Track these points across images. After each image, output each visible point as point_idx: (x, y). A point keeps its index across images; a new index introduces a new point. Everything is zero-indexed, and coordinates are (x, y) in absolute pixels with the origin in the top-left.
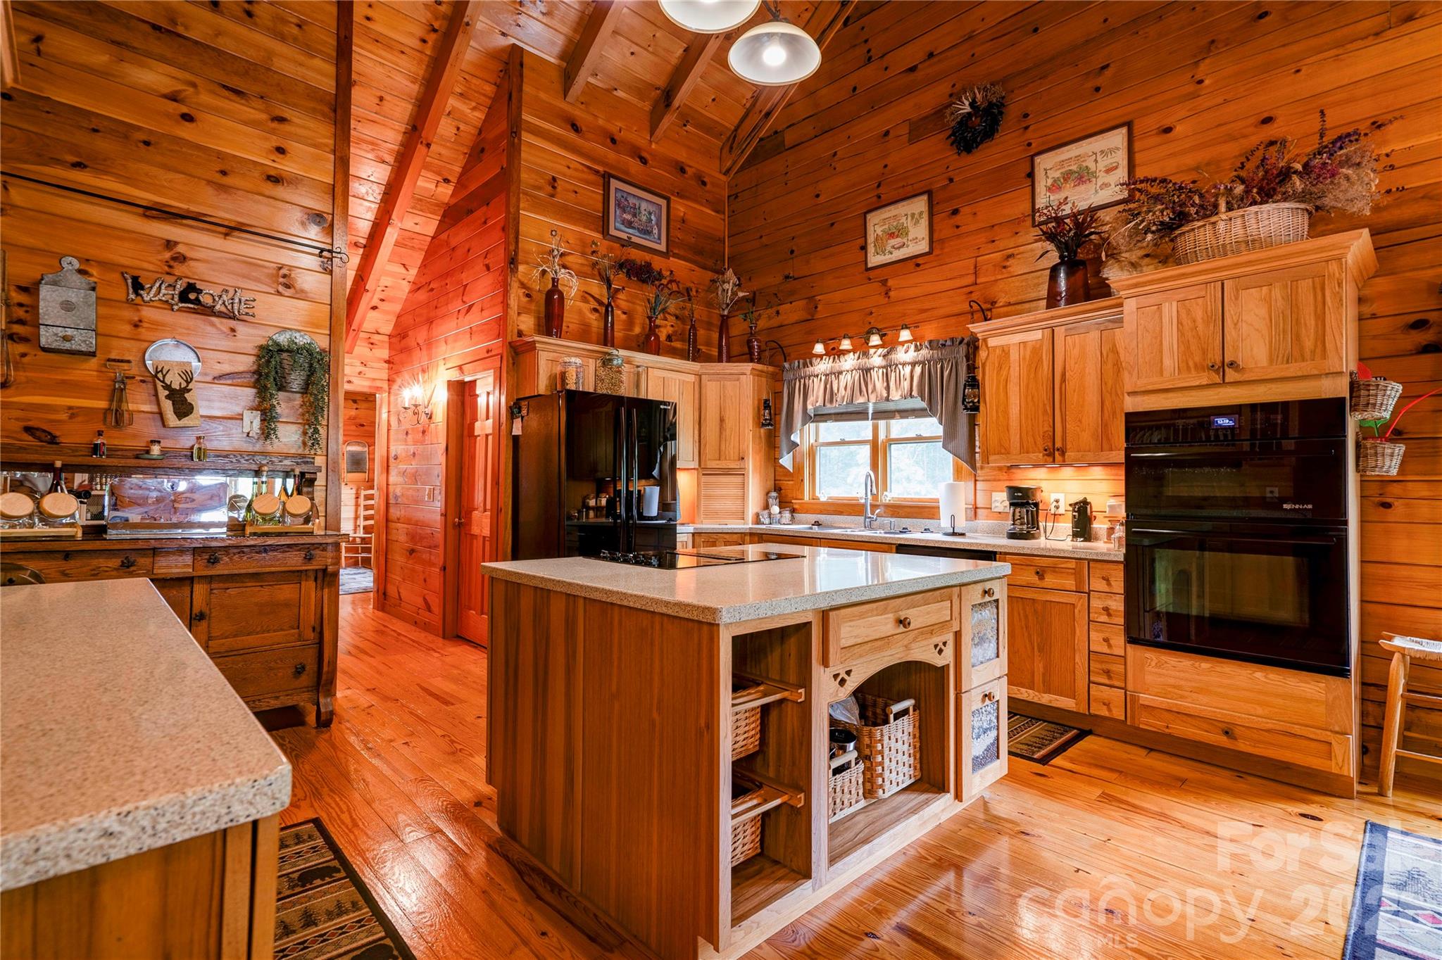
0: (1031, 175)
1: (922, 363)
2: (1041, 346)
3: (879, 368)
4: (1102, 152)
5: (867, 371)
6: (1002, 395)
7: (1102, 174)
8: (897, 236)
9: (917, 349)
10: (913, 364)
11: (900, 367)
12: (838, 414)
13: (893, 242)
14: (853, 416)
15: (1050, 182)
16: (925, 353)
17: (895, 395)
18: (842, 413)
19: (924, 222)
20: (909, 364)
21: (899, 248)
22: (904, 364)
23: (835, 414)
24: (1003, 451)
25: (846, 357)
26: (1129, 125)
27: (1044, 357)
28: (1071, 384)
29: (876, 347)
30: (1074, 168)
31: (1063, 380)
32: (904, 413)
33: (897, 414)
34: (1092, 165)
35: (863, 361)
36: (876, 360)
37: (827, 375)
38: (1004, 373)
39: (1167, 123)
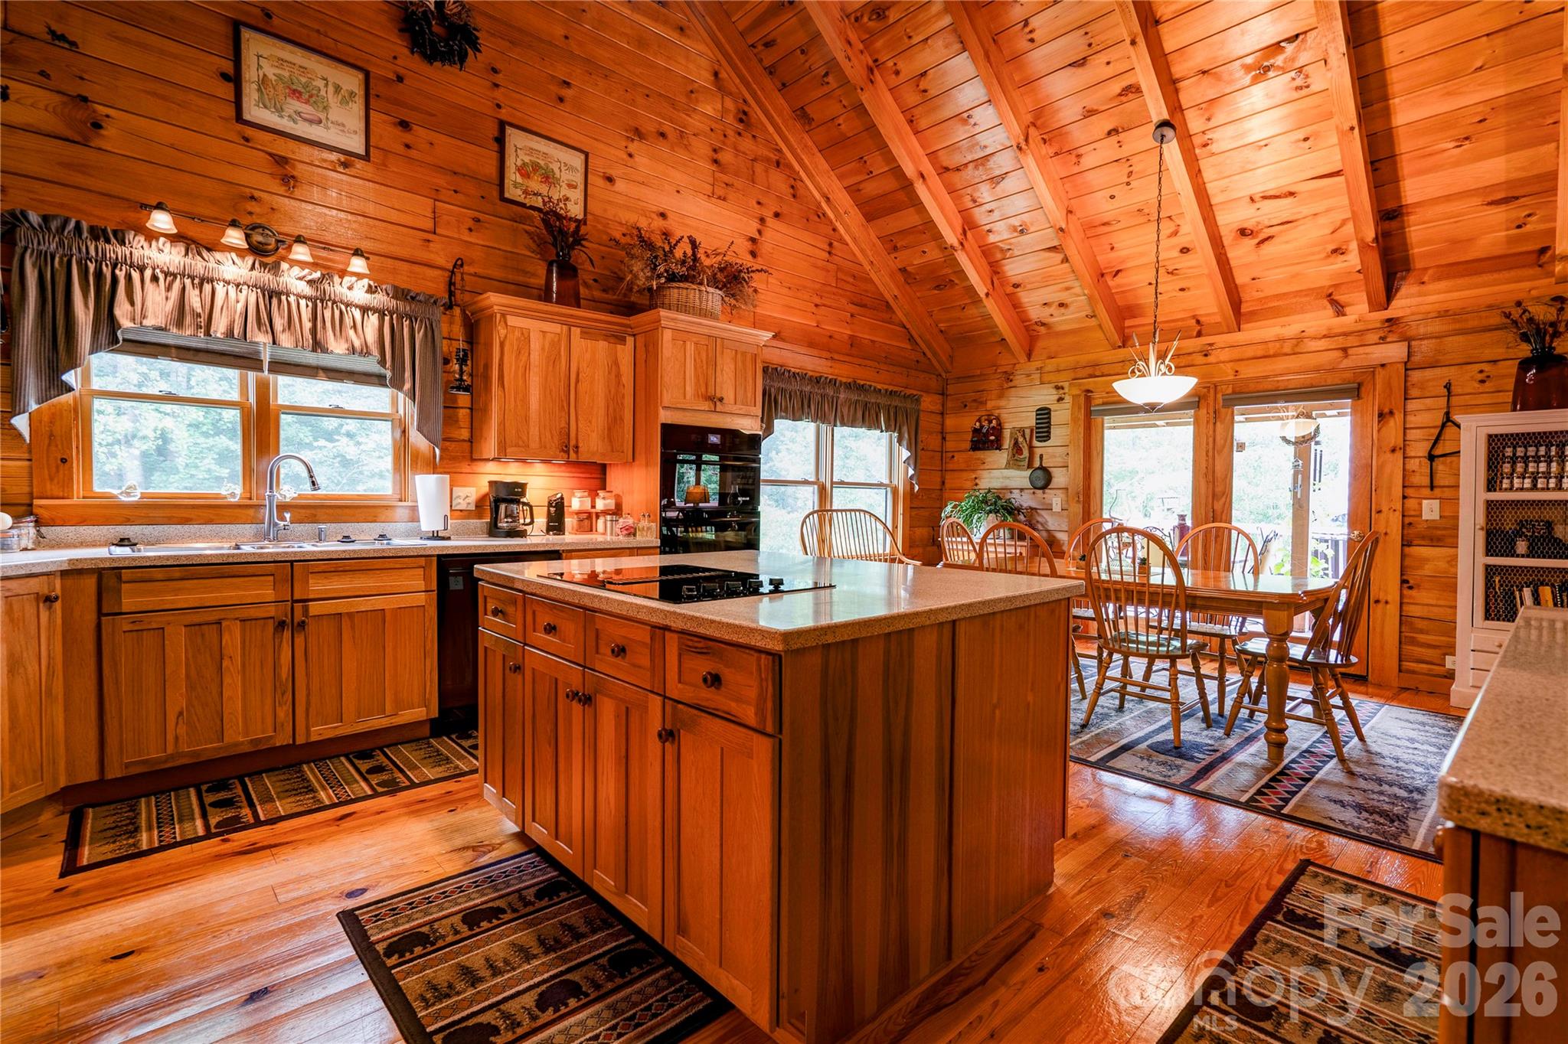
0: (500, 140)
1: (381, 313)
2: (559, 340)
3: (299, 296)
4: (566, 165)
5: (272, 295)
6: (521, 382)
7: (564, 185)
8: (307, 102)
9: (371, 290)
10: (365, 310)
11: (343, 307)
12: (188, 349)
13: (295, 105)
14: (225, 359)
15: (519, 163)
16: (380, 299)
17: (337, 347)
18: (197, 350)
19: (357, 107)
20: (357, 306)
21: (311, 122)
22: (347, 305)
23: (179, 348)
24: (521, 443)
25: (218, 255)
26: (587, 155)
27: (562, 353)
28: (583, 387)
29: (302, 264)
30: (542, 163)
31: (577, 381)
32: (335, 374)
33: (321, 373)
34: (557, 171)
35: (266, 277)
36: (294, 279)
37: (166, 274)
38: (524, 359)
39: (611, 172)
